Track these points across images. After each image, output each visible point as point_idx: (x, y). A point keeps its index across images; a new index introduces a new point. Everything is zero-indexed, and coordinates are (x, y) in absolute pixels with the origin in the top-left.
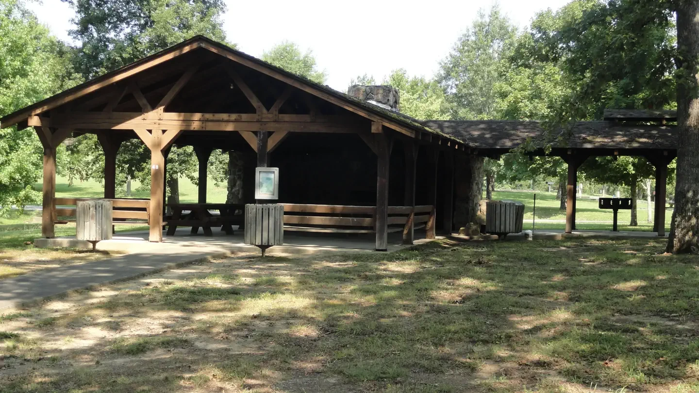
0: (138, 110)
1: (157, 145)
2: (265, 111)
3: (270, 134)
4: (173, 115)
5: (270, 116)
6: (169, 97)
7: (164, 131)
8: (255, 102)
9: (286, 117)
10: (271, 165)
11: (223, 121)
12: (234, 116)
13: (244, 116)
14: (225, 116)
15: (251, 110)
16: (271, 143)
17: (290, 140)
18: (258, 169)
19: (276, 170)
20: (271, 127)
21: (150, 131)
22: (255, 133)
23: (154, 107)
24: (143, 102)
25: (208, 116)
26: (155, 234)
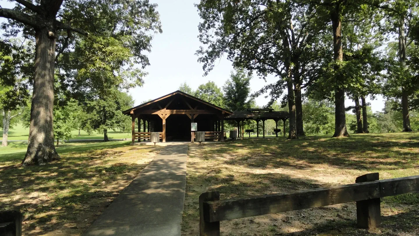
0: (159, 109)
1: (164, 118)
2: (193, 109)
3: (194, 115)
4: (169, 110)
6: (167, 106)
7: (166, 115)
8: (190, 107)
9: (198, 110)
10: (195, 122)
11: (182, 112)
12: (185, 110)
13: (188, 110)
14: (182, 110)
15: (189, 109)
16: (195, 117)
17: (199, 116)
18: (192, 123)
19: (196, 123)
20: (194, 113)
21: (162, 115)
22: (190, 115)
23: (163, 108)
24: (160, 107)
25: (178, 110)
26: (164, 141)
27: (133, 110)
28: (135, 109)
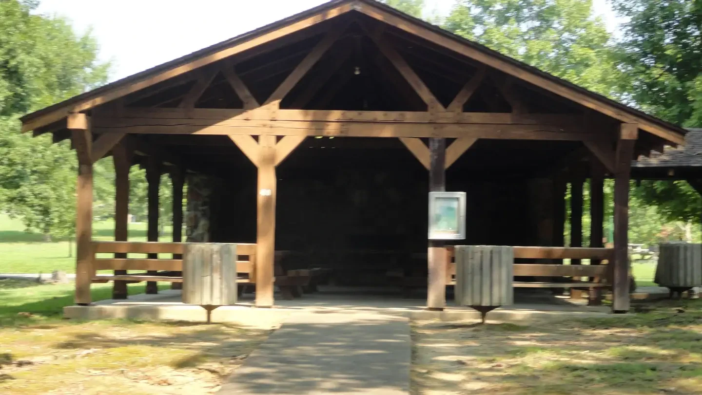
0: (237, 105)
1: (269, 159)
2: (440, 107)
3: (449, 141)
4: (295, 114)
5: (450, 115)
6: (287, 86)
7: (279, 138)
8: (425, 94)
9: (475, 117)
10: (451, 187)
11: (375, 122)
12: (393, 115)
13: (409, 116)
14: (379, 115)
15: (420, 106)
16: (452, 155)
17: (481, 148)
18: (433, 195)
19: (462, 195)
20: (450, 131)
21: (256, 138)
22: (426, 141)
23: (262, 100)
24: (244, 93)
25: (352, 114)
26: (265, 296)
27: (87, 106)
28: (98, 101)
